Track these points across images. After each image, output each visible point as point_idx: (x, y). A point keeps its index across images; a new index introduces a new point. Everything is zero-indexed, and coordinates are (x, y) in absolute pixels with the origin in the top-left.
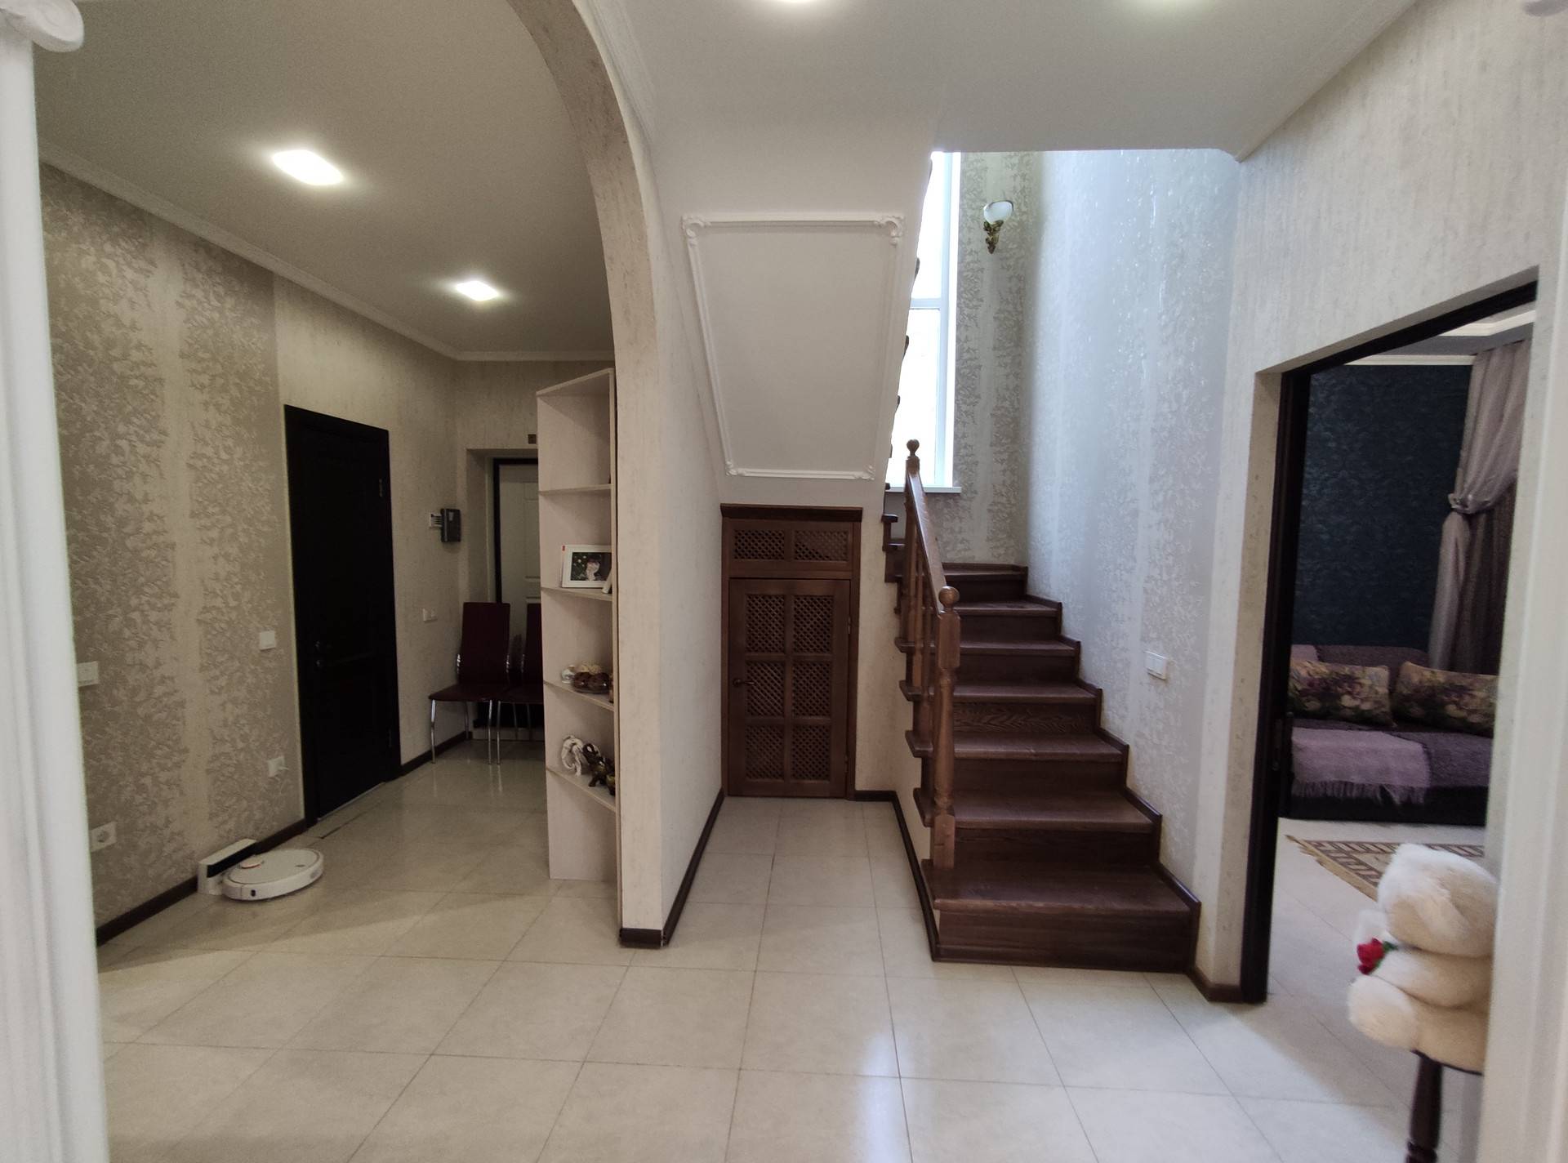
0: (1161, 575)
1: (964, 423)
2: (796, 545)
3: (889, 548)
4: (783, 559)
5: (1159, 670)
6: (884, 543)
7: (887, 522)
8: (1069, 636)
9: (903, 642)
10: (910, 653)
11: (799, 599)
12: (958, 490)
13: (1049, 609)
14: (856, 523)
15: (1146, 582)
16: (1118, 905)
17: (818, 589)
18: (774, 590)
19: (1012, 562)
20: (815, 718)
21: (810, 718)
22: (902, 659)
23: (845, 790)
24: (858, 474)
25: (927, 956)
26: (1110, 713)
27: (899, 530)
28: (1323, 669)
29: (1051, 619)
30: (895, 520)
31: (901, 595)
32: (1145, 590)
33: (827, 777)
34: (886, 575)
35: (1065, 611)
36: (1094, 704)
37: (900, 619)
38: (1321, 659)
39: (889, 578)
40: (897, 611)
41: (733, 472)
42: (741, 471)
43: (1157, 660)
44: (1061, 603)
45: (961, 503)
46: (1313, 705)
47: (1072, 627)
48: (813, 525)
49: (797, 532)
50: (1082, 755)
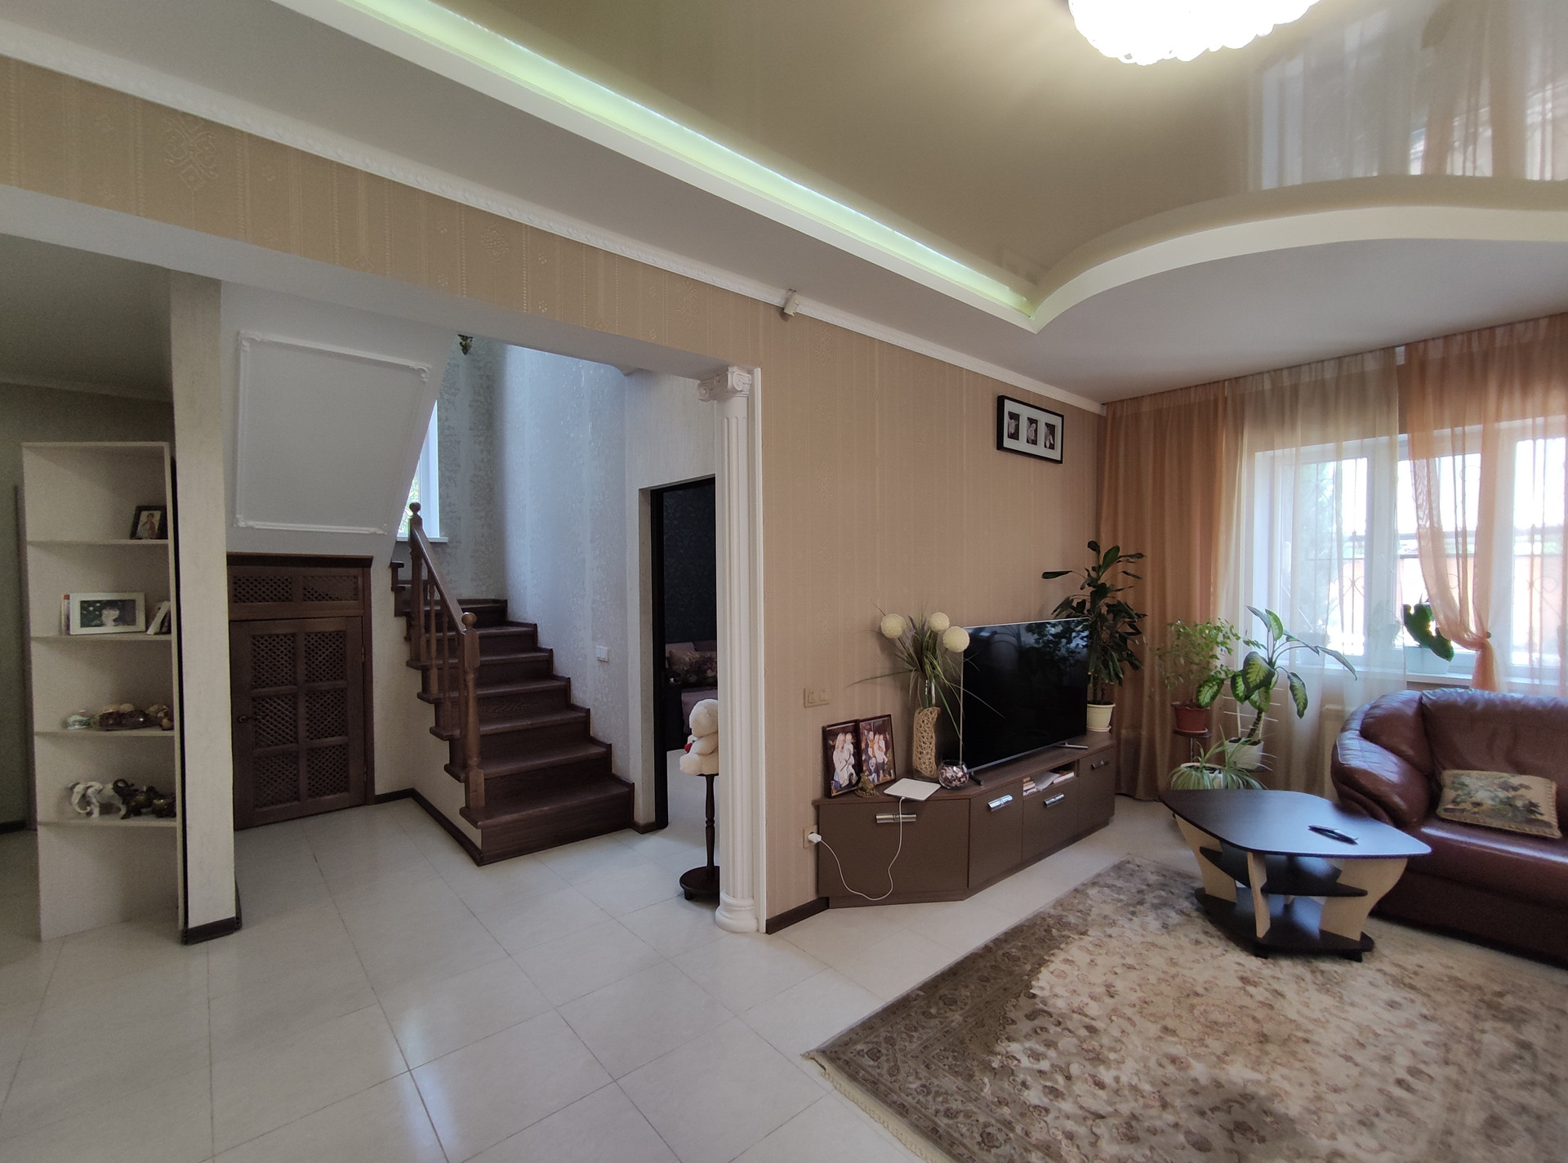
0: (601, 598)
1: (447, 486)
2: (305, 589)
3: (397, 588)
4: (291, 601)
5: (603, 656)
6: (392, 584)
7: (395, 567)
8: (544, 647)
9: (415, 662)
10: (425, 672)
11: (309, 636)
12: (445, 539)
13: (525, 629)
14: (365, 569)
15: (593, 603)
16: (591, 797)
17: (329, 626)
18: (282, 629)
19: (493, 597)
20: (329, 739)
21: (327, 740)
22: (418, 675)
23: (367, 797)
24: (372, 530)
25: (475, 866)
26: (576, 692)
27: (405, 574)
28: (697, 655)
29: (530, 635)
30: (402, 565)
31: (409, 626)
32: (592, 609)
33: (346, 790)
34: (395, 612)
35: (539, 629)
36: (565, 687)
37: (411, 646)
38: (696, 650)
39: (398, 613)
40: (408, 639)
41: (242, 524)
42: (251, 523)
43: (602, 651)
44: (536, 624)
45: (448, 550)
46: (693, 679)
47: (545, 640)
48: (321, 571)
49: (305, 577)
50: (561, 720)
